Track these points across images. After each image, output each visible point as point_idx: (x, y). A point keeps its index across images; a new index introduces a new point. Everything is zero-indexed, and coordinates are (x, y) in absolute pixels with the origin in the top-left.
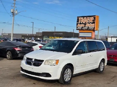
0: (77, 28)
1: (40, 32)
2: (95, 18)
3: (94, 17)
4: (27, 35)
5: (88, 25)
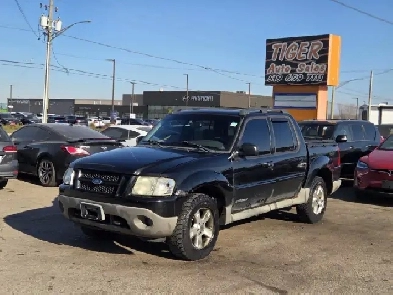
1: (135, 93)
3: (325, 39)
4: (95, 103)
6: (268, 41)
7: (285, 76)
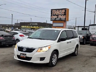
0: (51, 19)
1: (18, 23)
2: (66, 11)
3: (65, 9)
4: (7, 25)
5: (60, 17)
6: (51, 10)
7: (55, 18)
